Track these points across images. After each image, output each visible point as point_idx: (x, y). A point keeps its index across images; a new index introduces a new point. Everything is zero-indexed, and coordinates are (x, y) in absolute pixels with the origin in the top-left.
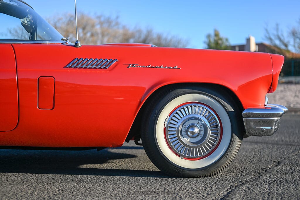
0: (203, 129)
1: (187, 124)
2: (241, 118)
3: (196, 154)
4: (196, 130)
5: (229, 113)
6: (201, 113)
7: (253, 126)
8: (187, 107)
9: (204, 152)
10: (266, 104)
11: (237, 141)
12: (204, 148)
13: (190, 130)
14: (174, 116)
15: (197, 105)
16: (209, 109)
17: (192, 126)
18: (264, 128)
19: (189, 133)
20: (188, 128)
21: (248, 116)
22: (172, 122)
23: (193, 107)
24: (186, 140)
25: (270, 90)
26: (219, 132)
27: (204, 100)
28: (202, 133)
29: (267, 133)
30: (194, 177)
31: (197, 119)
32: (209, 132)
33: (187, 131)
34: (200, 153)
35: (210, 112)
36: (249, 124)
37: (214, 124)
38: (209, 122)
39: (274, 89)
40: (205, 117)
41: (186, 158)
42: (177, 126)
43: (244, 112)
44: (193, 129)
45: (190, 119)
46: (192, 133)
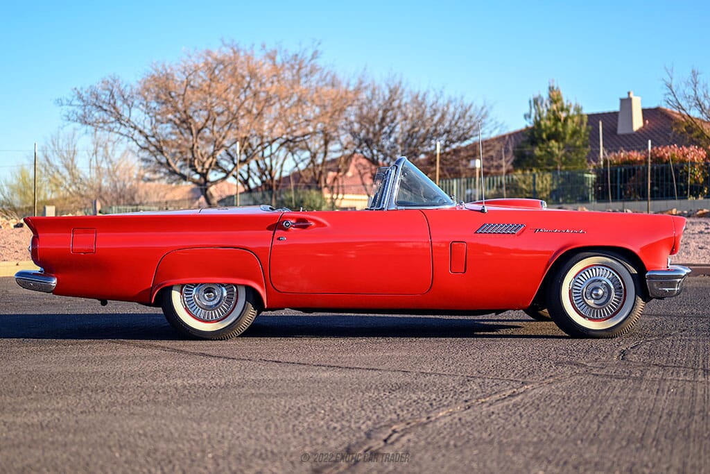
0: (606, 290)
1: (591, 286)
2: (644, 279)
3: (601, 315)
4: (600, 292)
5: (632, 275)
6: (605, 276)
7: (656, 288)
8: (591, 270)
9: (608, 313)
10: (669, 265)
11: (640, 302)
12: (608, 310)
13: (594, 292)
14: (579, 278)
15: (601, 267)
16: (612, 272)
17: (596, 288)
18: (667, 289)
19: (593, 295)
20: (592, 290)
21: (650, 277)
22: (577, 284)
23: (597, 270)
24: (591, 302)
25: (672, 253)
26: (623, 294)
27: (607, 262)
28: (606, 295)
29: (670, 294)
30: (599, 338)
31: (600, 281)
32: (613, 294)
33: (591, 293)
34: (604, 315)
35: (613, 275)
36: (652, 286)
37: (618, 286)
38: (613, 284)
39: (676, 251)
40: (609, 279)
41: (590, 319)
42: (581, 289)
43: (647, 274)
44: (598, 291)
45: (594, 281)
46: (597, 295)
